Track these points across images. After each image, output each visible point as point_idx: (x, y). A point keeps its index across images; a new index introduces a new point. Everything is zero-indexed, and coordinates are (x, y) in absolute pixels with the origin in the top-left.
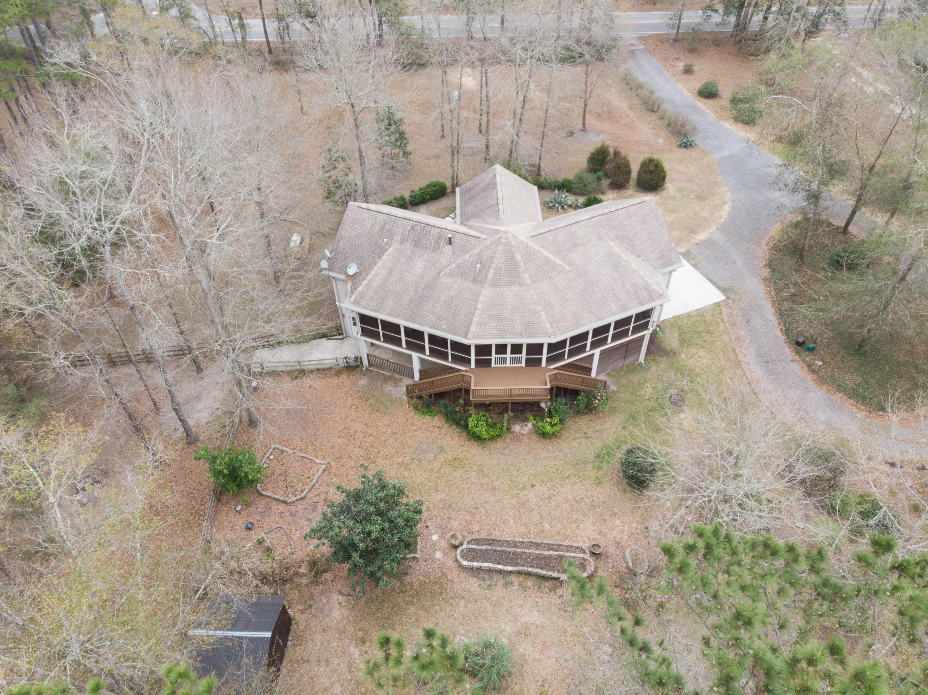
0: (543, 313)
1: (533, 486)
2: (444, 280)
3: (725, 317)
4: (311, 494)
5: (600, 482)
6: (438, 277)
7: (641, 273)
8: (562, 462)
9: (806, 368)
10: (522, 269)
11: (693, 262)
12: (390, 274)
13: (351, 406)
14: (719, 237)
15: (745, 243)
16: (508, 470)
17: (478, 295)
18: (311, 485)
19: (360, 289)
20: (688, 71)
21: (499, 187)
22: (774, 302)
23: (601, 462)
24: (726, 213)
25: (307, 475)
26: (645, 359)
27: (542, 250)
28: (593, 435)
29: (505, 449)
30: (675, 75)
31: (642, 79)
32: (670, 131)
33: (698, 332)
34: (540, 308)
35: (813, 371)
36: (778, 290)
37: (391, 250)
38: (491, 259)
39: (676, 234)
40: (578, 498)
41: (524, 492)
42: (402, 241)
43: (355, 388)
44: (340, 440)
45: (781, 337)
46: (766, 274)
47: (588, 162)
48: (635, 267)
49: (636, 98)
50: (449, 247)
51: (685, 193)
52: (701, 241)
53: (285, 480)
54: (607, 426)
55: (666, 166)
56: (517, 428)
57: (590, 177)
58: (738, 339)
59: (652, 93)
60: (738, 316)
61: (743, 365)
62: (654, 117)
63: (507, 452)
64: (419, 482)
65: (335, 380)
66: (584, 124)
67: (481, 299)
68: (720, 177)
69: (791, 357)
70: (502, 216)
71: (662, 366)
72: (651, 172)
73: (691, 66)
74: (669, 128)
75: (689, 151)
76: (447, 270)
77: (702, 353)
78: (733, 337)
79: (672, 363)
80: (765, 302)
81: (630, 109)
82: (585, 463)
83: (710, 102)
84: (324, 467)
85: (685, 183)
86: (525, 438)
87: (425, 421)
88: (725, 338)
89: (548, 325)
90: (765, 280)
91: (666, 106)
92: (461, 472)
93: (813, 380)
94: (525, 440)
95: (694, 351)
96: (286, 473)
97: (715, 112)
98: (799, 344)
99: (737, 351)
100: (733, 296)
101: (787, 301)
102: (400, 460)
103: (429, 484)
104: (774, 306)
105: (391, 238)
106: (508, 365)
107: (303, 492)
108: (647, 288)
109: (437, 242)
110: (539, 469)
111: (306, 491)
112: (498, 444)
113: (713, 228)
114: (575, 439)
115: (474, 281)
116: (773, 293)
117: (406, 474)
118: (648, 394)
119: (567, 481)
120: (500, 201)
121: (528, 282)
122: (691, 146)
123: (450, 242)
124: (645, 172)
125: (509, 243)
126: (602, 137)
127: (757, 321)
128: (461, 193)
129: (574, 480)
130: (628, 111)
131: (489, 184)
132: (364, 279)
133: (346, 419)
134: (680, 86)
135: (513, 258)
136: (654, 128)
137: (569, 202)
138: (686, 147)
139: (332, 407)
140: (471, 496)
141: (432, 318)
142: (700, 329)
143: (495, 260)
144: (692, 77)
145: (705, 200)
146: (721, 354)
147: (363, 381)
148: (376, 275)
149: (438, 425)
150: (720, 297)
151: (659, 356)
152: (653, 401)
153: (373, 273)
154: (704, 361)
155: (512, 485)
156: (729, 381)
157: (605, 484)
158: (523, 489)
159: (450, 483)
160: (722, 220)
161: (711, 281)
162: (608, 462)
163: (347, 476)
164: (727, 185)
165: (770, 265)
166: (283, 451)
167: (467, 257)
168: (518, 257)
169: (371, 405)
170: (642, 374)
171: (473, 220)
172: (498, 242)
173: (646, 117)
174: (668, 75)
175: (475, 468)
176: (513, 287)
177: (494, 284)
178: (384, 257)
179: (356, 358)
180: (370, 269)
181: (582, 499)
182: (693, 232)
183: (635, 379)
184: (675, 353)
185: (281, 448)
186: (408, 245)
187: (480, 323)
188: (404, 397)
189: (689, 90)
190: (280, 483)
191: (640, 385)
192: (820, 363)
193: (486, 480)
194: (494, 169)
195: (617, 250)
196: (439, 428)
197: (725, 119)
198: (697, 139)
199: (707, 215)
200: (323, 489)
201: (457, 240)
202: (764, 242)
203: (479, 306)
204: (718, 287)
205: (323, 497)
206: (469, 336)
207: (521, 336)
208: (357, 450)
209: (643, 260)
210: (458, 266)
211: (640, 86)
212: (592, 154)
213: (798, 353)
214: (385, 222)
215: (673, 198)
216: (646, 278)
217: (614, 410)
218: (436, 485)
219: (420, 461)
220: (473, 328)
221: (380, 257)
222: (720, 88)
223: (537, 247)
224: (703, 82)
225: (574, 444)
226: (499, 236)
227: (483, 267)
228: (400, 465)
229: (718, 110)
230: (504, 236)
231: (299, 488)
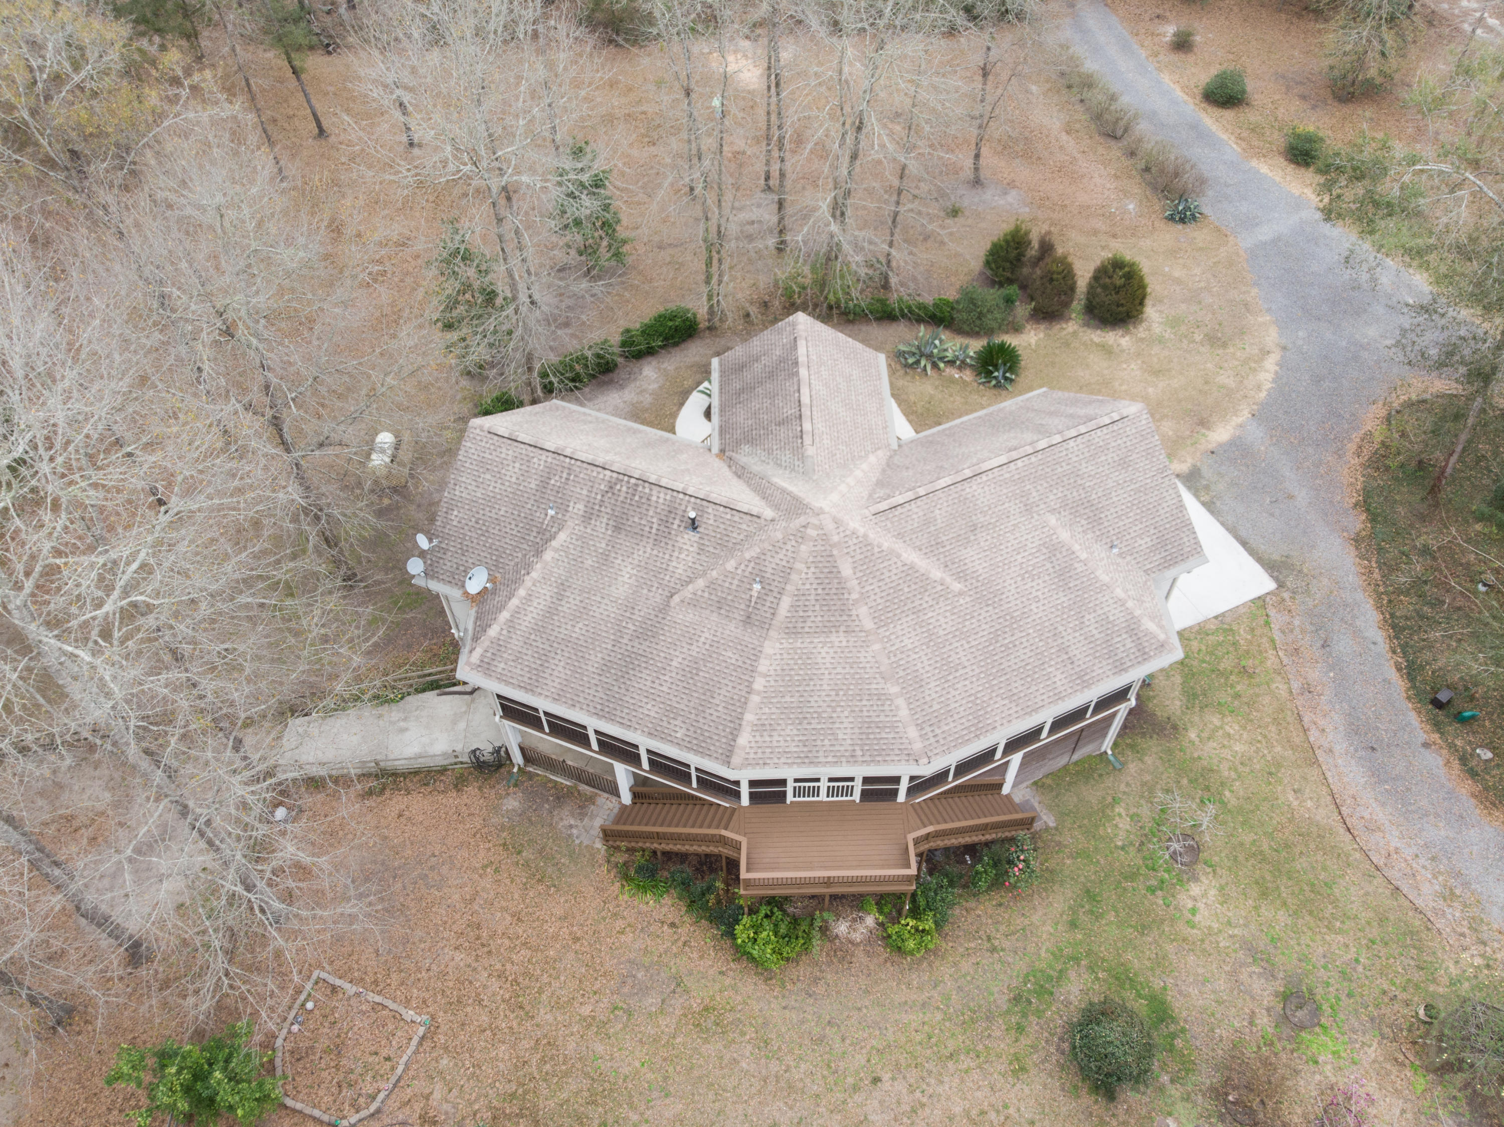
0: (901, 702)
1: (876, 1080)
2: (682, 616)
3: (1277, 636)
4: (393, 1104)
5: (1022, 1069)
6: (664, 608)
7: (1119, 592)
8: (939, 1016)
9: (1456, 764)
10: (855, 596)
11: (1206, 498)
12: (560, 597)
13: (485, 867)
14: (1256, 435)
15: (1310, 450)
16: (821, 1040)
17: (756, 656)
18: (393, 1080)
19: (493, 631)
20: (1182, 44)
21: (803, 372)
22: (1379, 596)
23: (1024, 1015)
24: (1270, 376)
25: (384, 1052)
26: (1115, 745)
27: (899, 546)
28: (1006, 944)
29: (816, 981)
30: (1156, 55)
31: (1090, 66)
32: (1149, 184)
33: (1221, 674)
34: (894, 690)
35: (1473, 773)
36: (1388, 568)
37: (562, 536)
38: (786, 572)
39: (1168, 427)
40: (974, 1113)
41: (858, 1098)
42: (587, 517)
43: (495, 820)
44: (459, 956)
45: (1399, 684)
46: (1359, 526)
47: (987, 263)
48: (1105, 578)
49: (1078, 107)
50: (690, 535)
51: (1183, 329)
52: (1220, 445)
53: (337, 1067)
54: (1036, 918)
55: (1146, 267)
56: (842, 928)
57: (992, 296)
58: (1308, 689)
59: (1113, 98)
60: (1303, 631)
61: (1321, 756)
62: (1115, 151)
63: (820, 989)
64: (626, 1070)
65: (451, 800)
66: (976, 169)
67: (763, 666)
68: (1254, 291)
69: (1422, 737)
70: (810, 451)
71: (1148, 760)
72: (1117, 289)
73: (1189, 34)
74: (1147, 176)
75: (1190, 231)
76: (687, 592)
77: (1232, 728)
78: (1296, 686)
79: (1169, 751)
80: (1360, 596)
81: (1068, 133)
82: (989, 1018)
83: (1229, 114)
84: (421, 1031)
85: (1183, 306)
86: (859, 953)
87: (644, 907)
88: (1279, 687)
89: (912, 732)
90: (1357, 541)
91: (1142, 127)
92: (719, 1046)
93: (1474, 795)
94: (860, 955)
95: (1216, 721)
96: (337, 1049)
97: (1240, 138)
98: (1438, 704)
99: (1306, 720)
100: (1290, 582)
101: (1407, 593)
102: (586, 1010)
103: (650, 1076)
104: (1379, 608)
105: (563, 508)
106: (823, 797)
107: (373, 1098)
108: (1133, 628)
109: (665, 522)
110: (890, 1036)
111: (381, 1096)
112: (801, 968)
113: (1244, 415)
114: (968, 954)
115: (748, 620)
116: (1377, 575)
117: (600, 1048)
118: (1122, 834)
119: (950, 1064)
120: (806, 412)
121: (869, 624)
122: (1194, 217)
123: (693, 524)
124: (1105, 287)
125: (825, 537)
126: (1012, 197)
127: (1344, 645)
128: (723, 373)
129: (966, 1062)
130: (1064, 137)
131: (782, 360)
132: (502, 607)
133: (473, 900)
134: (1166, 78)
135: (833, 572)
136: (1116, 177)
137: (950, 355)
138: (1182, 221)
139: (445, 870)
140: (740, 1107)
141: (651, 710)
142: (1226, 664)
143: (794, 577)
144: (1191, 58)
145: (1225, 345)
146: (1273, 728)
147: (512, 803)
148: (529, 598)
149: (671, 918)
150: (1267, 584)
151: (1144, 735)
152: (1132, 851)
153: (522, 592)
154: (1238, 747)
155: (831, 1080)
156: (1291, 796)
157: (1033, 1071)
158: (856, 1088)
159: (696, 1073)
160: (1263, 395)
161: (1244, 544)
162: (1039, 1013)
163: (471, 1051)
164: (1269, 310)
165: (1366, 504)
166: (334, 989)
167: (731, 565)
168: (846, 570)
169: (527, 865)
170: (1109, 781)
171: (746, 448)
172: (800, 536)
173: (1101, 150)
174: (1143, 53)
175: (751, 1034)
176: (833, 638)
177: (792, 631)
178: (548, 555)
179: (497, 751)
180: (517, 581)
181: (983, 1113)
182: (1204, 423)
183: (1092, 794)
184: (1175, 727)
185: (332, 979)
186: (601, 525)
187: (760, 728)
188: (599, 845)
189: (1185, 89)
190: (325, 1074)
191: (1105, 810)
192: (1487, 755)
193: (775, 1067)
194: (794, 325)
195: (1064, 535)
196: (673, 925)
197: (1261, 155)
198: (1206, 204)
199: (1231, 382)
200: (419, 1086)
201: (709, 521)
202: (1352, 447)
203: (759, 684)
204: (1259, 560)
205: (418, 1107)
206: (736, 760)
207: (852, 759)
208: (494, 984)
209: (1120, 555)
210: (711, 586)
211: (1088, 83)
212: (994, 245)
213: (1437, 726)
214: (550, 472)
215: (1161, 340)
216: (1130, 604)
217: (1051, 877)
218: (666, 1078)
219: (629, 1013)
220: (743, 740)
221: (538, 553)
222: (1250, 85)
223: (887, 542)
224: (1214, 71)
225: (966, 966)
226: (802, 520)
227: (767, 590)
228: (588, 1022)
229: (1245, 134)
230: (814, 521)
231: (369, 1089)
